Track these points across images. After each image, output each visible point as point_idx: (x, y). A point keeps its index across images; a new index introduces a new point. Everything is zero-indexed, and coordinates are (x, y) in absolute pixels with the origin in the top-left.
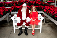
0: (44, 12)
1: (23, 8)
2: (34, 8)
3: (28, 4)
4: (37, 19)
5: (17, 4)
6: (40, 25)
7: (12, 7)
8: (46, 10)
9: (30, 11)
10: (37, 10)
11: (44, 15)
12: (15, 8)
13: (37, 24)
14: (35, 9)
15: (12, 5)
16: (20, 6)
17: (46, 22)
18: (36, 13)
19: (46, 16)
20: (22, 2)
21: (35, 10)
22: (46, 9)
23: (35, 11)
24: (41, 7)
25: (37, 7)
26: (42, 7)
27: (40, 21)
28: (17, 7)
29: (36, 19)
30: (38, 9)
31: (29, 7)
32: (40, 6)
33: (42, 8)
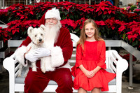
2: (90, 27)
3: (70, 13)
7: (13, 22)
14: (93, 31)
15: (14, 18)
18: (99, 45)
23: (94, 40)
24: (115, 25)
25: (102, 23)
26: (119, 26)
30: (106, 32)
31: (72, 25)
32: (111, 22)
33: (121, 29)
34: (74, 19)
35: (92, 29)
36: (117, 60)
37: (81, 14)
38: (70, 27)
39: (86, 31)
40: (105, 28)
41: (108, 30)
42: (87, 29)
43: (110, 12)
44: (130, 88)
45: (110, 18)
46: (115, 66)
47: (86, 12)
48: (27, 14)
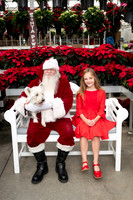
34: (73, 65)
35: (91, 78)
36: (117, 108)
37: (80, 59)
38: (69, 74)
39: (85, 81)
40: (106, 74)
43: (110, 56)
45: (111, 62)
47: (86, 57)
48: (23, 60)
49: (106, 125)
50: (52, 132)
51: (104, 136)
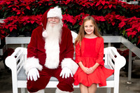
0: (125, 37)
1: (49, 26)
3: (69, 8)
4: (101, 66)
5: (28, 8)
6: (112, 89)
8: (134, 33)
9: (74, 35)
10: (102, 31)
11: (128, 51)
12: (19, 25)
13: (101, 85)
14: (92, 28)
16: (39, 17)
17: (134, 76)
18: (98, 42)
19: (134, 55)
20: (47, 2)
21: (95, 32)
22: (134, 30)
24: (115, 20)
25: (102, 19)
26: (120, 21)
27: (112, 72)
28: (26, 18)
29: (97, 64)
30: (106, 28)
31: (71, 21)
32: (111, 17)
33: (121, 25)
34: (74, 15)
35: (91, 26)
36: (116, 56)
37: (81, 9)
38: (69, 23)
39: (86, 28)
40: (105, 24)
41: (108, 26)
42: (86, 26)
43: (110, 7)
44: (128, 83)
45: (111, 13)
46: (114, 63)
47: (86, 7)
48: (23, 9)
49: (104, 72)
50: (52, 78)
51: (102, 84)
